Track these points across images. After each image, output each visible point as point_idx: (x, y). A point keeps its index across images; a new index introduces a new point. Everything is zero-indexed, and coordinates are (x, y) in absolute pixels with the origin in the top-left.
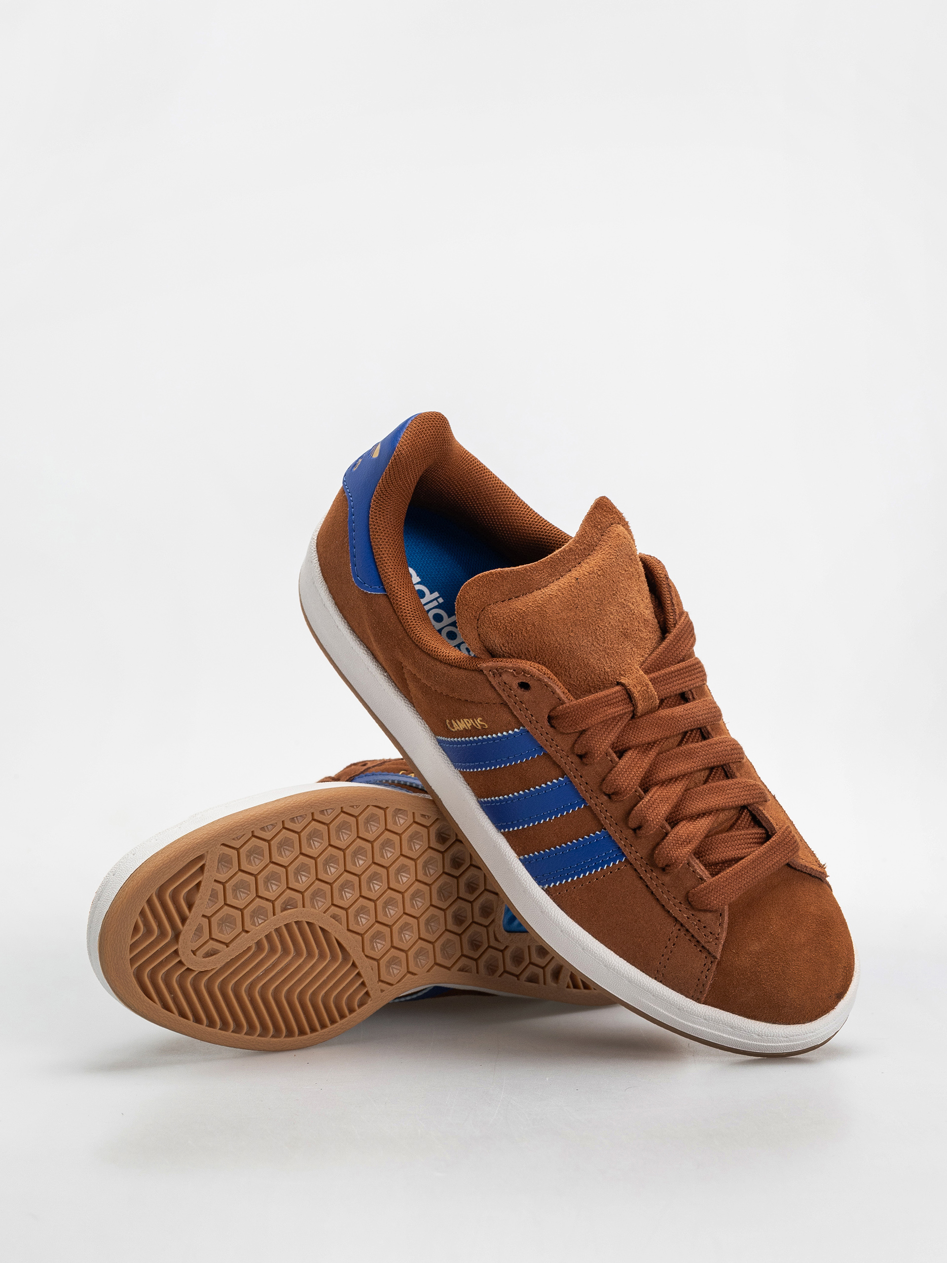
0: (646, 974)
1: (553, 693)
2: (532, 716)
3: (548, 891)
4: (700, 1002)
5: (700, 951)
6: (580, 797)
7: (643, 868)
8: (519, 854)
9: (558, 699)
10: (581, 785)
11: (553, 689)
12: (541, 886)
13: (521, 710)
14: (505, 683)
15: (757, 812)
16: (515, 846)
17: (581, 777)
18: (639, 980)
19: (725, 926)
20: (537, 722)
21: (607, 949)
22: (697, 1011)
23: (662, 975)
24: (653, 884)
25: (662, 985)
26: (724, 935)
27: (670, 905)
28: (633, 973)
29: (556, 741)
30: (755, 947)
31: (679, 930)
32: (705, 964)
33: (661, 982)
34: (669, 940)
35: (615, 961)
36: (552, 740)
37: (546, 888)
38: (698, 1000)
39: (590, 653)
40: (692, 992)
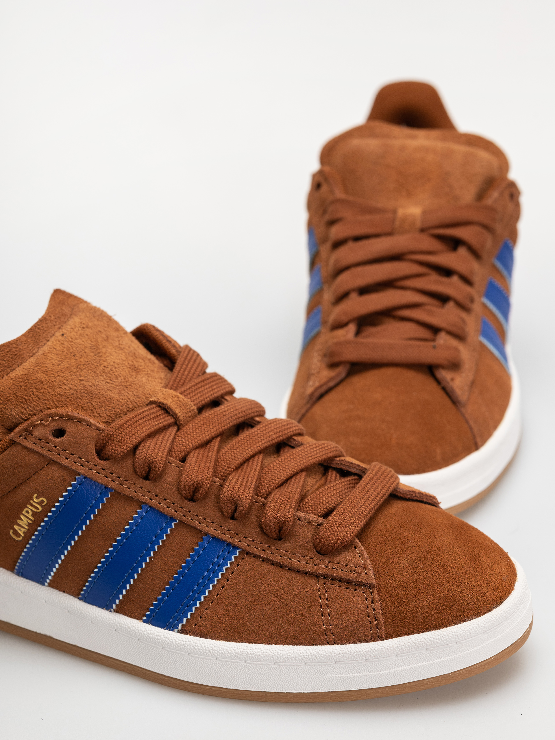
0: (316, 645)
1: (90, 426)
2: (81, 458)
3: (183, 631)
4: (382, 639)
5: (355, 590)
6: (166, 517)
7: (259, 549)
8: (139, 619)
9: (97, 430)
10: (160, 504)
11: (88, 421)
12: (176, 630)
13: (67, 459)
14: (40, 440)
15: (342, 464)
16: (133, 613)
17: (157, 496)
18: (313, 654)
19: (365, 553)
20: (88, 462)
21: (267, 645)
22: (384, 649)
23: (332, 635)
24: (277, 558)
25: (337, 646)
26: (369, 562)
27: (304, 566)
28: (304, 652)
29: (116, 473)
30: (405, 562)
31: (325, 584)
32: (366, 599)
33: (335, 643)
34: (320, 598)
35: (280, 650)
36: (112, 474)
37: (180, 628)
38: (379, 638)
39: (108, 390)
40: (369, 633)
